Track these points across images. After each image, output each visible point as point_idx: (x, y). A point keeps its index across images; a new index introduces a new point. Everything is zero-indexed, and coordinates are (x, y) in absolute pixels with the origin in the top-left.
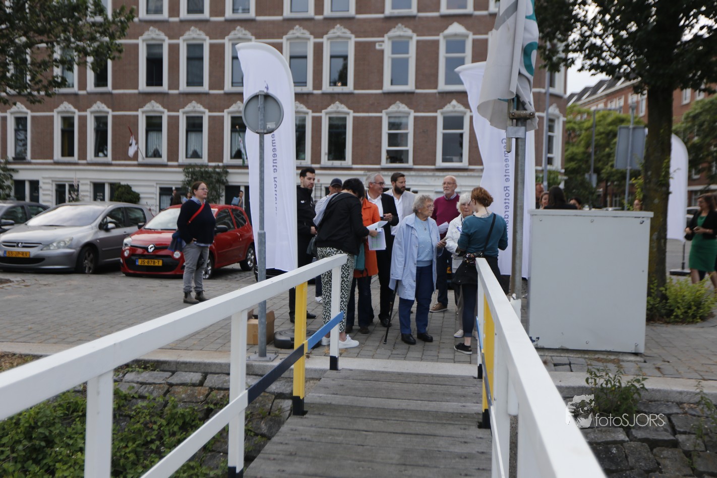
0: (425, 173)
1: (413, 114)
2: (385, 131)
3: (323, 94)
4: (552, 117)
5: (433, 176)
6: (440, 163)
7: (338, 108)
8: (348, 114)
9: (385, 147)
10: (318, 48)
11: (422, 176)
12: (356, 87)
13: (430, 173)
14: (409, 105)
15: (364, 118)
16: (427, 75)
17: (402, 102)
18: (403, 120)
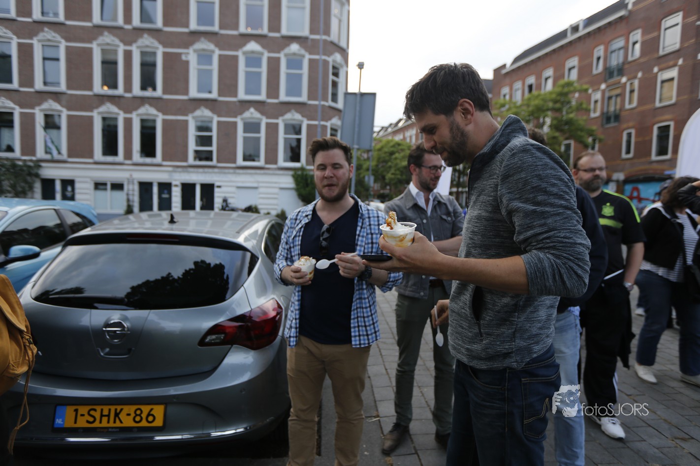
0: (226, 171)
1: (216, 119)
2: (192, 133)
3: (135, 98)
4: (335, 127)
5: (234, 173)
6: (240, 161)
7: (148, 111)
8: (157, 116)
9: (192, 146)
10: (128, 55)
11: (225, 173)
12: (165, 91)
13: (231, 171)
14: (213, 110)
15: (172, 121)
16: (228, 84)
17: (207, 107)
18: (209, 125)
